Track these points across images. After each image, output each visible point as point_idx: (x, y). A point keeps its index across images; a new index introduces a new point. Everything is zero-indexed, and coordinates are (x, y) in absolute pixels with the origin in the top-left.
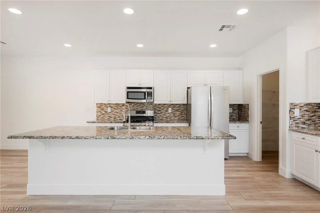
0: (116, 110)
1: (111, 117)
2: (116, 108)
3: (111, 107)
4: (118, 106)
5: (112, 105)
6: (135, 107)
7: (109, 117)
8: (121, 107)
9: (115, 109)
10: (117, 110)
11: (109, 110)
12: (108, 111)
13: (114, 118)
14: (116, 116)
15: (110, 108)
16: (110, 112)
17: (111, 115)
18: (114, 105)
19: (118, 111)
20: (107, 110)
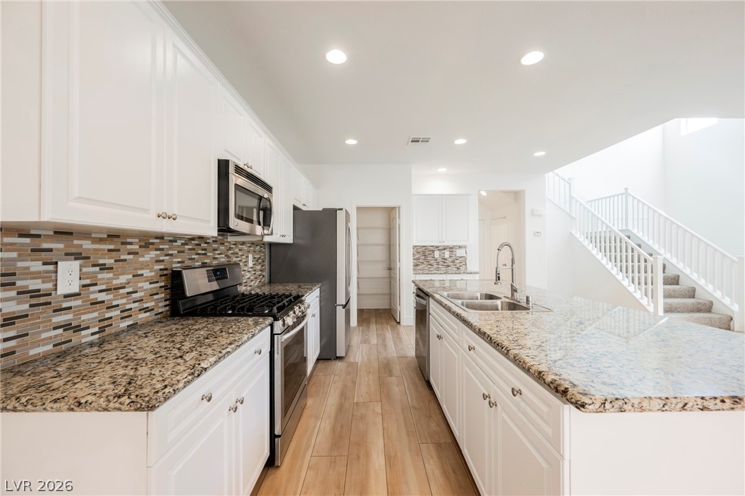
0: (111, 275)
1: (78, 329)
2: (109, 262)
3: (78, 256)
4: (121, 247)
5: (87, 245)
6: (186, 256)
7: (67, 327)
8: (135, 253)
9: (103, 268)
10: (116, 276)
11: (69, 277)
12: (63, 289)
13: (102, 330)
14: (107, 315)
15: (78, 263)
16: (76, 289)
17: (78, 312)
18: (101, 240)
19: (123, 279)
20: (53, 277)
